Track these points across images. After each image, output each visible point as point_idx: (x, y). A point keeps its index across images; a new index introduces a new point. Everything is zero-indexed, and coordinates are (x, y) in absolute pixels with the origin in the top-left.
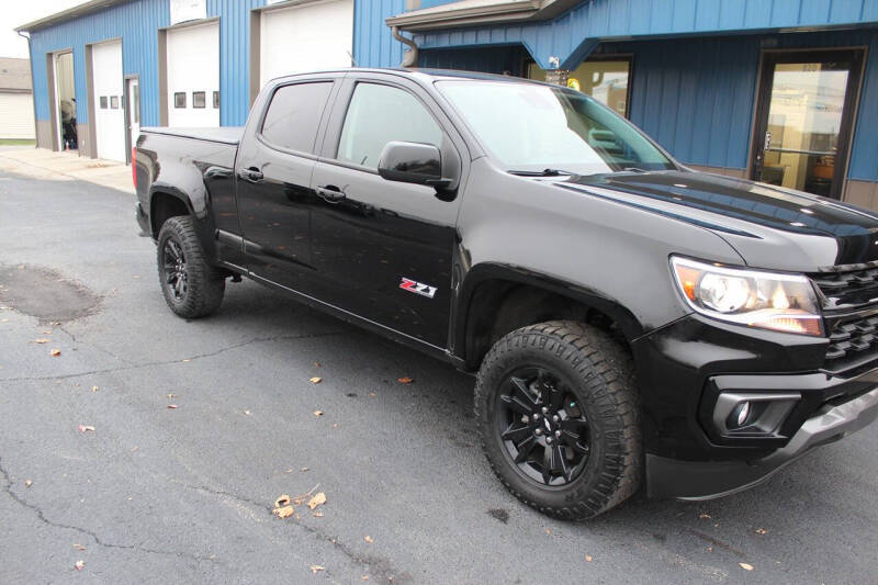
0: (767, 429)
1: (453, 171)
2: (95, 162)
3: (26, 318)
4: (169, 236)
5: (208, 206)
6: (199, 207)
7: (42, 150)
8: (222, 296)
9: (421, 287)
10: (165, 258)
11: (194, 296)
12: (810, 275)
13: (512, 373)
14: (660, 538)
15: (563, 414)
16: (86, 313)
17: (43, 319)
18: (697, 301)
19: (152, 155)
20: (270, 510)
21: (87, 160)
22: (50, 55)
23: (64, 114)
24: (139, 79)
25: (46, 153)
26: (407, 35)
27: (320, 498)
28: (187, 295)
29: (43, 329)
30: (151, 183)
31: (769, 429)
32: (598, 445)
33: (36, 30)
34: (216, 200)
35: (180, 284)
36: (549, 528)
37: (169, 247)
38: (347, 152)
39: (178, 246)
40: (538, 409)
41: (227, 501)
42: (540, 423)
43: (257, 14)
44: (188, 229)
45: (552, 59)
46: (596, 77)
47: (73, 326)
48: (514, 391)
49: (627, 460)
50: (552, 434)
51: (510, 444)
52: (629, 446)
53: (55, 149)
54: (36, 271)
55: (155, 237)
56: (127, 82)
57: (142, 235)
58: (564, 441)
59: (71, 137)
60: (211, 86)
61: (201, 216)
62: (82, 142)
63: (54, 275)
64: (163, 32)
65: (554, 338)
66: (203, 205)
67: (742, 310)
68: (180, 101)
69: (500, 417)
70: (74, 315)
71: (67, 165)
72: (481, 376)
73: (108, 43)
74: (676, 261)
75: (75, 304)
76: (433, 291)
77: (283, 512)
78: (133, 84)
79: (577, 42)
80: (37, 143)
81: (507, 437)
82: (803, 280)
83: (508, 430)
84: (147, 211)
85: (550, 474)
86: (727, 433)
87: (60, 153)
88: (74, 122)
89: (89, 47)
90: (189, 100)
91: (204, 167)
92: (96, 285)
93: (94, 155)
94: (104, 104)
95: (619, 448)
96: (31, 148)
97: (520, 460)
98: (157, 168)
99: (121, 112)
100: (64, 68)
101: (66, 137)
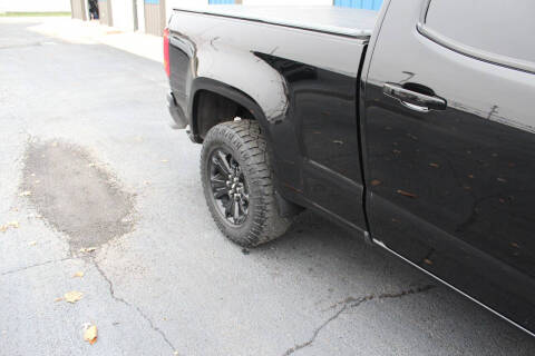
2: (111, 29)
4: (220, 146)
10: (213, 168)
21: (105, 27)
25: (78, 22)
37: (219, 159)
44: (250, 145)
53: (84, 19)
57: (175, 128)
59: (94, 11)
62: (102, 14)
80: (73, 15)
87: (88, 22)
93: (111, 24)
96: (69, 19)
101: (91, 11)
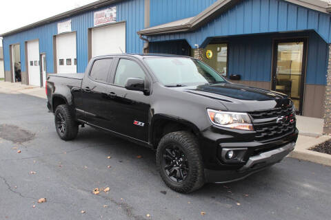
0: (239, 159)
1: (148, 86)
2: (28, 86)
3: (8, 141)
4: (59, 111)
5: (73, 101)
6: (69, 101)
7: (7, 82)
8: (78, 132)
9: (140, 123)
11: (68, 132)
12: (248, 112)
13: (166, 148)
14: (213, 197)
15: (181, 159)
16: (29, 139)
17: (14, 142)
18: (214, 121)
19: (52, 84)
20: (92, 192)
21: (26, 86)
22: (11, 46)
23: (16, 68)
24: (46, 54)
25: (9, 83)
26: (145, 37)
27: (108, 189)
28: (65, 132)
29: (15, 145)
30: (52, 93)
31: (240, 159)
32: (190, 167)
33: (5, 36)
34: (75, 99)
35: (63, 128)
36: (179, 195)
37: (59, 115)
38: (117, 81)
39: (62, 115)
40: (174, 159)
41: (79, 191)
42: (176, 163)
43: (90, 30)
44: (66, 109)
45: (196, 45)
46: (218, 49)
47: (25, 144)
48: (167, 154)
49: (199, 171)
50: (178, 166)
51: (167, 170)
52: (199, 167)
53: (12, 82)
54: (9, 126)
55: (54, 112)
56: (41, 55)
57: (49, 112)
58: (182, 168)
59: (18, 77)
60: (73, 56)
61: (70, 104)
62: (23, 78)
63: (16, 127)
64: (55, 37)
65: (177, 136)
66: (71, 101)
67: (229, 123)
68: (62, 62)
69: (164, 162)
70: (25, 140)
71: (17, 88)
72: (158, 150)
73: (34, 41)
74: (208, 110)
75: (26, 137)
76: (143, 124)
77: (95, 193)
78: (43, 56)
79: (204, 39)
80: (5, 79)
81: (166, 168)
82: (246, 114)
83: (166, 166)
84: (51, 103)
85: (179, 179)
86: (226, 161)
87: (14, 83)
88: (20, 71)
89: (26, 42)
90: (65, 62)
91: (71, 87)
92: (32, 130)
93: (28, 84)
94: (32, 64)
95: (196, 168)
96: (3, 82)
97: (170, 175)
98: (54, 88)
99: (38, 67)
100: (16, 50)
101: (16, 77)
